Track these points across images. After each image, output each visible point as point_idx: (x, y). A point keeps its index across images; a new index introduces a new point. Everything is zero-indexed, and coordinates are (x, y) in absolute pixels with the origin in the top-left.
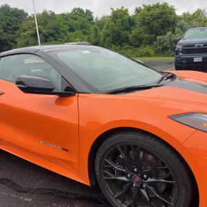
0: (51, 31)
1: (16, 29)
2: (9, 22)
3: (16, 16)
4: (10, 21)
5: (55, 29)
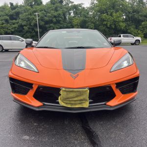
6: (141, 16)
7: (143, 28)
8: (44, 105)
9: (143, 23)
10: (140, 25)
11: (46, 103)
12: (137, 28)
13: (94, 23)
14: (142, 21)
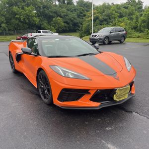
0: (105, 17)
1: (85, 15)
2: (81, 11)
3: (87, 7)
4: (83, 10)
5: (109, 16)
6: (51, 12)
7: (54, 23)
8: (101, 103)
9: (54, 19)
10: (52, 20)
11: (102, 102)
12: (49, 23)
13: (4, 16)
14: (53, 17)
